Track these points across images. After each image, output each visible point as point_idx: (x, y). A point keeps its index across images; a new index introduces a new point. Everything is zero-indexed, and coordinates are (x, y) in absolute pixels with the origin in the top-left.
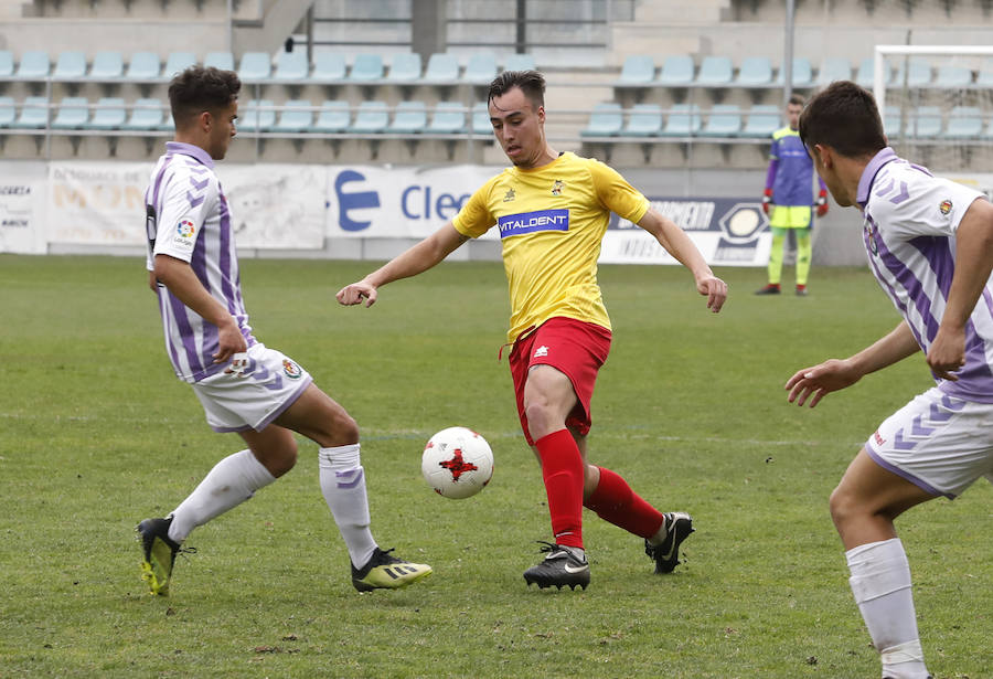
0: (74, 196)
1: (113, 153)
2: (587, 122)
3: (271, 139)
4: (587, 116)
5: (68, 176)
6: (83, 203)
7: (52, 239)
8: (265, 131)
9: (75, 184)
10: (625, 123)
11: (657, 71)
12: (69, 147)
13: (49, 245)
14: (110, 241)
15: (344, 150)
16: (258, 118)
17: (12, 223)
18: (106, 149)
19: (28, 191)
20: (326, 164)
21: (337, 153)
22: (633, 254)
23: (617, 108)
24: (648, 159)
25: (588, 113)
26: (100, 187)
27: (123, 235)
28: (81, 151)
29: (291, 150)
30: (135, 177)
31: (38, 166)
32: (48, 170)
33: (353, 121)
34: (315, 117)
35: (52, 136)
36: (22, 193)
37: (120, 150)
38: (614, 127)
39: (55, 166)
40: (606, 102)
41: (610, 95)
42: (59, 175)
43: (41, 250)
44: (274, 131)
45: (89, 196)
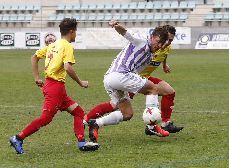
0: (92, 36)
1: (101, 26)
2: (206, 16)
3: (136, 22)
4: (206, 15)
5: (91, 31)
6: (94, 37)
7: (88, 46)
8: (134, 20)
9: (92, 33)
10: (214, 17)
11: (223, 4)
12: (92, 25)
13: (87, 47)
14: (100, 46)
15: (152, 24)
16: (132, 17)
17: (79, 42)
18: (100, 25)
19: (82, 35)
20: (147, 27)
21: (151, 25)
22: (215, 47)
23: (213, 13)
24: (220, 25)
25: (206, 14)
26: (97, 34)
27: (103, 44)
28: (94, 25)
29: (141, 24)
30: (105, 31)
31: (84, 29)
32: (86, 30)
33: (154, 17)
34: (146, 16)
35: (87, 22)
36: (80, 35)
37: (103, 25)
38: (212, 17)
39: (88, 29)
40: (211, 12)
41: (212, 10)
42: (89, 31)
43: (85, 48)
44: (136, 20)
45: (95, 36)
